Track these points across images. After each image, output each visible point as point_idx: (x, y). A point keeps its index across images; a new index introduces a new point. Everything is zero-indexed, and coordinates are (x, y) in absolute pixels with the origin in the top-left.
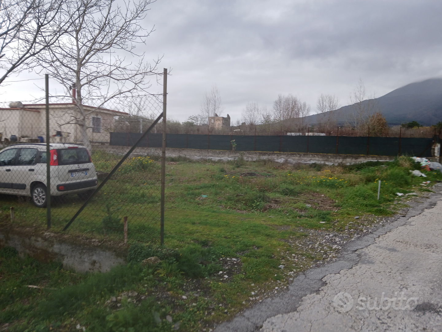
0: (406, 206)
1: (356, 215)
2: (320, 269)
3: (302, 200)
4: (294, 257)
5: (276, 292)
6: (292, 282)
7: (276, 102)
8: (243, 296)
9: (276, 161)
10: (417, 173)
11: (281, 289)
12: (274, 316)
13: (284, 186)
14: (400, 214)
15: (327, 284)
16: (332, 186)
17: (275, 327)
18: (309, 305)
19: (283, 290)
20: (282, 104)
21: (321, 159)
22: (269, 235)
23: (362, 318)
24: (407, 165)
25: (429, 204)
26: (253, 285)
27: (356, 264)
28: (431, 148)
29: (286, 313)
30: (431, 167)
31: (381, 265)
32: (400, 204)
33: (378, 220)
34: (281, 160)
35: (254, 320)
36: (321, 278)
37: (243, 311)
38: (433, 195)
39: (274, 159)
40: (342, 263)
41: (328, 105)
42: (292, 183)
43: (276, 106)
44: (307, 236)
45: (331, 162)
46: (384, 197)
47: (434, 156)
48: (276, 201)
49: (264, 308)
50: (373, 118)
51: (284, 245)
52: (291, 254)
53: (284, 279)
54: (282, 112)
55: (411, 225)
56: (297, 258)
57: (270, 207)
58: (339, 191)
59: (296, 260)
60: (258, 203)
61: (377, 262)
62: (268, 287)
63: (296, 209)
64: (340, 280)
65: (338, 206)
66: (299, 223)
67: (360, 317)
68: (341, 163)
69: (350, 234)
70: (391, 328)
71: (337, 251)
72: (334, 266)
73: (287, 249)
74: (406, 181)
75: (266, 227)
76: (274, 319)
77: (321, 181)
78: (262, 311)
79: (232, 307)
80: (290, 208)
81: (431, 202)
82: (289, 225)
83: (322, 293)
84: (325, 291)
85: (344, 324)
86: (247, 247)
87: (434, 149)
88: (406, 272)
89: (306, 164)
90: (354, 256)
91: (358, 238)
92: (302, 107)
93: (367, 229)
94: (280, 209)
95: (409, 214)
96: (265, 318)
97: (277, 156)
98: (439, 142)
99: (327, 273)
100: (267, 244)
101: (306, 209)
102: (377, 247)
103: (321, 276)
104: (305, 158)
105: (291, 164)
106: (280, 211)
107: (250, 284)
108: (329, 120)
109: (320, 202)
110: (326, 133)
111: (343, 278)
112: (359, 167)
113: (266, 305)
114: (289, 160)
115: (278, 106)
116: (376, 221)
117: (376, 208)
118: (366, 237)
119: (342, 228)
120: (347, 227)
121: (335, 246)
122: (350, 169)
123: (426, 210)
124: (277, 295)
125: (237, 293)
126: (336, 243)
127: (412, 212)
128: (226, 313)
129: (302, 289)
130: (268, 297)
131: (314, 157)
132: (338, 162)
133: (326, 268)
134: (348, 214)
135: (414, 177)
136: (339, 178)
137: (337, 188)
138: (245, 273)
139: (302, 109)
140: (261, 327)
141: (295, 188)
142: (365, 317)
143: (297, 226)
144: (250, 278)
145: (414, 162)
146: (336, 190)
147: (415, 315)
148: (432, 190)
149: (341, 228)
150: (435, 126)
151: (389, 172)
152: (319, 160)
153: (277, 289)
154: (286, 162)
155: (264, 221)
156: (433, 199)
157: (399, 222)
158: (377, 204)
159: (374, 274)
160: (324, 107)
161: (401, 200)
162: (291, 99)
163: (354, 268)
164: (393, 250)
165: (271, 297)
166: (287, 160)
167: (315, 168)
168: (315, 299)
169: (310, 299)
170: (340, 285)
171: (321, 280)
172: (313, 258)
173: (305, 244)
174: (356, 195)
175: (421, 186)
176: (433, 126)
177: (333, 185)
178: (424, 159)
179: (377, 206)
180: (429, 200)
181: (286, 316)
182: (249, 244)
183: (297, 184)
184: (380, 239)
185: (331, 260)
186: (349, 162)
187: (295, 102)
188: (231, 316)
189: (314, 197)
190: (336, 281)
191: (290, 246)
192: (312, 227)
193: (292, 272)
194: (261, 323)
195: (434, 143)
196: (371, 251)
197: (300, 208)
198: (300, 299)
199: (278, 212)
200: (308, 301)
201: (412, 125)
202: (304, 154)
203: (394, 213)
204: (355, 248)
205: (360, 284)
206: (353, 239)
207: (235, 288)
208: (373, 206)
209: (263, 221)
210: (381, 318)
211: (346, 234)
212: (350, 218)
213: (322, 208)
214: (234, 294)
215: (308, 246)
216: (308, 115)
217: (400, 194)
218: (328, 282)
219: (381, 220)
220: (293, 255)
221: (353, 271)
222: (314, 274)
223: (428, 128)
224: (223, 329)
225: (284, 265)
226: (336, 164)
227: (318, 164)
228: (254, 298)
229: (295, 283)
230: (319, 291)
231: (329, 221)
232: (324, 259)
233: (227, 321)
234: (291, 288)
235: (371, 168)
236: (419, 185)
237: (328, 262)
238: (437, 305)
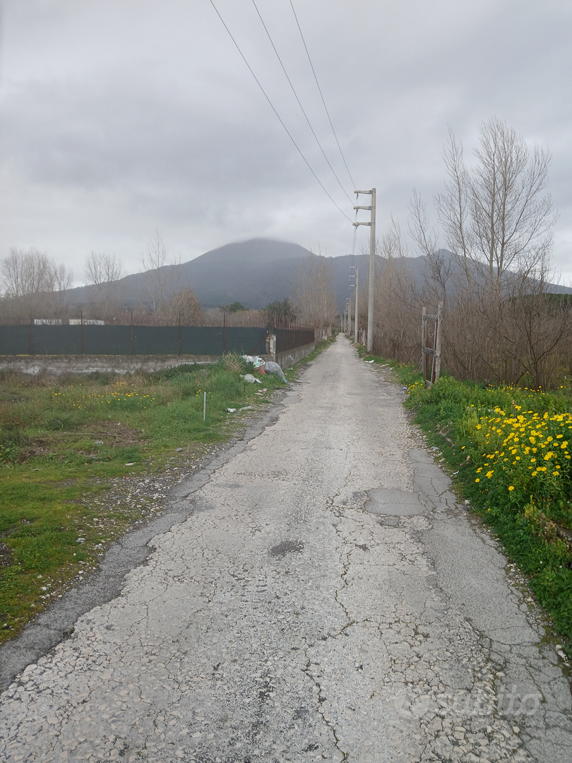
0: (242, 425)
1: (178, 446)
2: (141, 531)
3: (87, 435)
4: (97, 522)
5: (81, 578)
6: (103, 558)
7: (7, 262)
8: (27, 597)
9: (25, 371)
10: (249, 378)
11: (88, 572)
12: (89, 611)
13: (50, 415)
14: (236, 437)
15: (156, 549)
16: (132, 407)
17: (94, 626)
18: (137, 583)
19: (92, 573)
20: (20, 266)
21: (106, 365)
22: (44, 498)
23: (213, 580)
24: (236, 367)
25: (269, 419)
26: (40, 577)
27: (191, 514)
28: (265, 342)
29: (105, 602)
30: (267, 368)
31: (224, 508)
32: (233, 423)
33: (208, 450)
34: (34, 370)
35: (57, 625)
36: (145, 543)
37: (34, 618)
38: (273, 407)
39: (20, 369)
40: (171, 516)
41: (104, 272)
42: (64, 409)
43: (7, 270)
44: (110, 488)
45: (124, 368)
46: (212, 415)
47: (270, 353)
48: (41, 442)
49: (68, 605)
50: (180, 297)
51: (77, 509)
52: (91, 519)
53: (89, 556)
54: (19, 280)
55: (252, 450)
56: (103, 524)
57: (32, 453)
58: (144, 414)
59: (101, 526)
60: (8, 450)
61: (218, 505)
62: (67, 574)
63: (78, 450)
64: (173, 539)
65: (145, 438)
66: (91, 472)
67: (210, 580)
68: (141, 369)
69: (175, 475)
70: (250, 582)
71: (160, 502)
72: (161, 523)
73: (84, 513)
74: (237, 391)
75: (37, 486)
76: (89, 616)
77: (114, 401)
78: (67, 610)
79: (15, 616)
80: (69, 450)
81: (272, 417)
82: (75, 478)
83: (152, 563)
84: (155, 559)
85: (191, 594)
86: (11, 523)
87: (269, 343)
88: (255, 511)
89: (79, 374)
90: (186, 503)
91: (187, 478)
92: (58, 273)
93: (196, 463)
94: (51, 454)
95: (248, 436)
96: (74, 617)
97: (27, 362)
98: (275, 333)
99: (153, 534)
100: (46, 512)
101: (96, 448)
102: (214, 486)
103: (145, 541)
104: (79, 365)
105: (55, 375)
106: (51, 458)
107: (35, 577)
108: (108, 298)
109: (116, 435)
110: (106, 319)
111: (177, 536)
112: (169, 375)
113: (70, 600)
114: (49, 368)
115: (11, 269)
116: (206, 451)
117: (203, 433)
118: (197, 476)
119: (161, 468)
120: (167, 466)
121: (156, 496)
122: (156, 378)
123: (267, 428)
124: (84, 581)
125: (16, 594)
126: (156, 491)
127: (249, 431)
128: (7, 628)
129: (122, 565)
130: (71, 588)
131: (95, 361)
132: (134, 368)
133: (150, 529)
134: (166, 446)
135: (246, 384)
136: (141, 393)
137: (140, 409)
138: (22, 562)
139: (59, 275)
140: (72, 631)
141: (72, 416)
142: (216, 578)
143: (88, 477)
144: (32, 568)
145: (245, 363)
146: (140, 413)
147: (274, 560)
148: (271, 400)
149: (159, 468)
150: (265, 310)
151: (214, 379)
152: (103, 367)
153: (82, 574)
154: (44, 372)
155: (29, 477)
156: (273, 412)
157: (236, 448)
158: (204, 427)
159: (217, 522)
160: (98, 274)
161: (234, 418)
162: (36, 258)
163: (188, 519)
164: (236, 486)
165: (76, 587)
166: (45, 370)
167: (99, 381)
168: (144, 573)
169: (135, 575)
170: (175, 546)
171: (146, 545)
172: (126, 519)
173: (110, 501)
174: (172, 417)
175: (257, 396)
176: (262, 309)
177: (132, 405)
178: (258, 358)
179: (204, 430)
180: (268, 414)
181: (107, 606)
182: (13, 517)
183: (71, 409)
184: (217, 474)
185: (155, 515)
186: (152, 366)
187: (44, 264)
188: (18, 630)
189: (106, 429)
190: (168, 542)
191: (86, 508)
192: (114, 474)
193: (100, 545)
194: (71, 626)
195: (268, 335)
196: (208, 493)
197: (87, 447)
198: (122, 578)
199: (48, 460)
200: (135, 578)
201: (235, 307)
202: (76, 358)
203: (228, 437)
204: (185, 493)
205: (201, 538)
206: (180, 481)
207: (11, 589)
208: (199, 430)
209: (26, 477)
210: (236, 574)
211: (169, 475)
212: (169, 451)
213: (123, 443)
214: (12, 598)
215: (116, 502)
216: (70, 288)
217: (232, 410)
218: (157, 546)
219: (213, 448)
220: (96, 519)
221: (189, 523)
222: (134, 540)
223: (256, 312)
224: (9, 652)
225: (84, 536)
226: (132, 372)
227: (102, 373)
228: (48, 595)
229: (109, 558)
230: (147, 561)
231: (139, 460)
232: (143, 516)
233: (12, 639)
234: (103, 567)
235: (187, 375)
236: (254, 395)
237: (151, 520)
238: (296, 541)
